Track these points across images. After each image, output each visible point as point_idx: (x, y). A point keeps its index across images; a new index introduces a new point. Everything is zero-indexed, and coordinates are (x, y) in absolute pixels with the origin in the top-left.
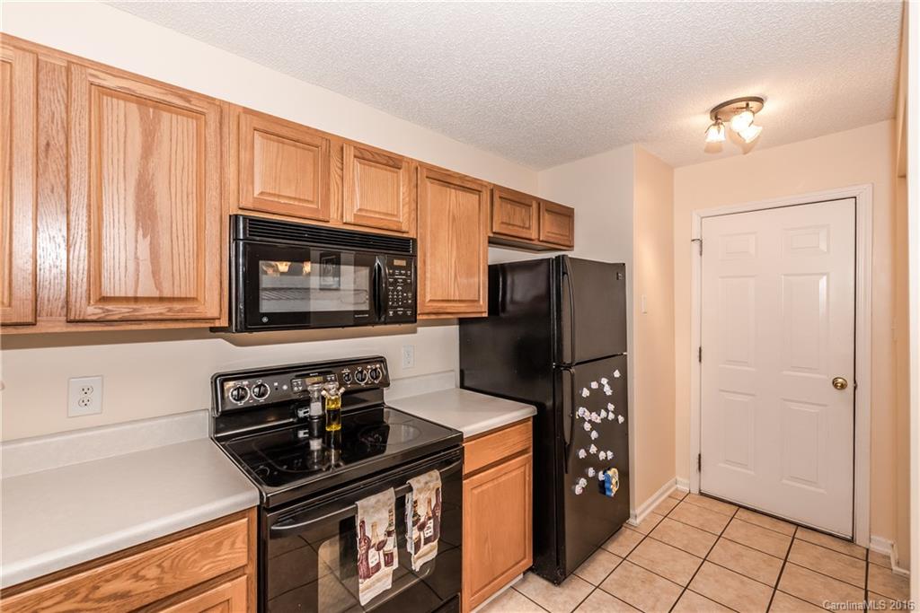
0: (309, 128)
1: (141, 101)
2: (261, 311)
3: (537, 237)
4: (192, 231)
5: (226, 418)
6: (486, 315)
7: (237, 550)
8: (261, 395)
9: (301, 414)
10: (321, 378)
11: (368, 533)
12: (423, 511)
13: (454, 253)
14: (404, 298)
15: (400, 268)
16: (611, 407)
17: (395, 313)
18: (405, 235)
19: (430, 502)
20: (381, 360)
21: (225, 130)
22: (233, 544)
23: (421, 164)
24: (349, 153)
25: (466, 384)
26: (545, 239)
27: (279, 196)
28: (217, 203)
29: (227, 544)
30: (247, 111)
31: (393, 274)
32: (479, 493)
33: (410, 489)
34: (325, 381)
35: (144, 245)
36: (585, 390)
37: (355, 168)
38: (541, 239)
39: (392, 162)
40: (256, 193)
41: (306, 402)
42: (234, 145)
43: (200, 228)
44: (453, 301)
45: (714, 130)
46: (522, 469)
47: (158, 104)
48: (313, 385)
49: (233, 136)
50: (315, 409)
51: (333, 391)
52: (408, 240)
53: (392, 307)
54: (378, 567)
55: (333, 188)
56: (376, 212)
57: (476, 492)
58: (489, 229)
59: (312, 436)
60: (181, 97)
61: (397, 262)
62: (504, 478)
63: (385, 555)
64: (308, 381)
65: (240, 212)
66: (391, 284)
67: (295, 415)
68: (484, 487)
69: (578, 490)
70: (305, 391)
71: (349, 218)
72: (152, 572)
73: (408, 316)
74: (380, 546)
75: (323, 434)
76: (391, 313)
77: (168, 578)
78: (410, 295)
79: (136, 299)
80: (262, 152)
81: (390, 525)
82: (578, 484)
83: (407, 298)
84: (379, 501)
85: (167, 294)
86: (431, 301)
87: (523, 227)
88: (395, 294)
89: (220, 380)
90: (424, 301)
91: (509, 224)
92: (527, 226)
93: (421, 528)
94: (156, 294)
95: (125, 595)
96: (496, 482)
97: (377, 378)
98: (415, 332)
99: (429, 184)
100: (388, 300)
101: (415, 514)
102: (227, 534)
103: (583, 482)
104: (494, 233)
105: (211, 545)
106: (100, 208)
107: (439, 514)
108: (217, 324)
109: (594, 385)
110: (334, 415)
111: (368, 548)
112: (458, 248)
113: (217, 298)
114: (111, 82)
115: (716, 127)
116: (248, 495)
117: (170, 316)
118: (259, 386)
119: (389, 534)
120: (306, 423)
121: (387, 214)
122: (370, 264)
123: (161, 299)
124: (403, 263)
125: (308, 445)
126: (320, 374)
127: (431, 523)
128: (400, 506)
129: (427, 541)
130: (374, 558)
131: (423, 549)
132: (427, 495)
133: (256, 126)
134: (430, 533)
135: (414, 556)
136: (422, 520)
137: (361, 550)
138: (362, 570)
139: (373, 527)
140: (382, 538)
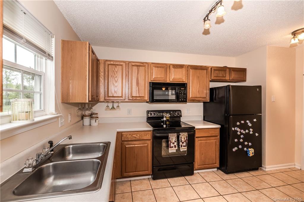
0: (163, 63)
1: (137, 66)
2: (154, 99)
3: (229, 79)
4: (144, 85)
5: (149, 119)
6: (209, 101)
7: (149, 136)
8: (155, 115)
9: (162, 120)
10: (166, 113)
11: (171, 140)
12: (183, 140)
13: (198, 86)
14: (183, 97)
15: (183, 90)
16: (251, 130)
17: (181, 100)
18: (184, 83)
19: (185, 138)
20: (180, 111)
21: (149, 67)
22: (149, 135)
23: (189, 65)
24: (171, 66)
25: (205, 120)
26: (232, 79)
27: (157, 78)
28: (147, 80)
29: (148, 135)
30: (152, 63)
31: (181, 91)
32: (200, 142)
33: (180, 135)
34: (167, 114)
35: (137, 88)
36: (238, 123)
37: (172, 69)
38: (230, 79)
39: (181, 66)
40: (154, 77)
41: (163, 118)
42: (150, 69)
43: (145, 85)
44: (198, 97)
45: (293, 40)
46: (215, 140)
47: (139, 66)
48: (164, 114)
49: (150, 68)
50: (165, 119)
51: (168, 115)
52: (185, 83)
53: (180, 99)
54: (173, 147)
55: (168, 74)
56: (177, 78)
57: (199, 142)
58: (210, 78)
59: (164, 124)
60: (141, 63)
61: (182, 89)
62: (208, 141)
63: (174, 145)
64: (163, 113)
65: (151, 81)
66: (180, 94)
67: (161, 120)
68: (202, 141)
69: (234, 150)
70: (163, 115)
71: (171, 80)
72: (138, 135)
73: (185, 101)
74: (173, 143)
75: (166, 124)
76: (180, 100)
77: (140, 137)
78: (185, 96)
79: (136, 97)
80: (155, 70)
81: (175, 140)
82: (234, 148)
83: (184, 97)
84: (173, 135)
85: (140, 96)
86: (191, 97)
87: (223, 77)
88: (181, 96)
89: (148, 112)
90: (189, 97)
91: (217, 76)
92: (224, 76)
93: (183, 143)
94: (139, 96)
95: (135, 137)
96: (206, 141)
97: (179, 115)
98: (186, 104)
99: (191, 70)
100: (179, 97)
101: (181, 140)
102: (148, 133)
103: (236, 148)
104: (212, 79)
105: (146, 134)
106: (132, 83)
107: (187, 142)
108: (147, 101)
109: (242, 122)
110: (168, 120)
111: (171, 143)
112: (199, 84)
113: (147, 96)
114: (133, 64)
115: (293, 39)
116: (151, 128)
117: (141, 99)
118: (154, 113)
119: (175, 142)
120: (163, 122)
121: (180, 78)
122: (175, 89)
123: (140, 97)
124: (183, 89)
125: (163, 126)
126: (166, 112)
127: (185, 143)
128: (178, 137)
129: (184, 146)
130: (172, 145)
131: (183, 147)
132: (184, 137)
133: (154, 65)
134: (185, 145)
135: (181, 148)
136: (183, 141)
137: (169, 143)
138: (170, 146)
139: (172, 139)
140: (174, 142)
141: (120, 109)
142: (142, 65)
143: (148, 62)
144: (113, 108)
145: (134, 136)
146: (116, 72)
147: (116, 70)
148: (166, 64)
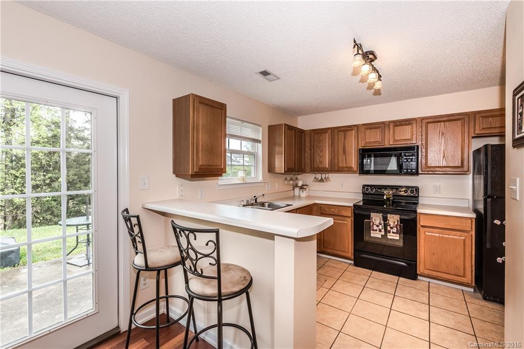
1: (344, 131)
2: (365, 169)
7: (350, 213)
8: (373, 191)
11: (373, 220)
12: (392, 224)
15: (409, 156)
17: (407, 171)
19: (394, 222)
20: (416, 187)
21: (358, 131)
24: (391, 124)
27: (370, 142)
28: (357, 147)
29: (347, 211)
30: (363, 125)
31: (407, 158)
32: (429, 235)
33: (388, 216)
35: (344, 157)
40: (365, 142)
42: (360, 133)
44: (443, 167)
46: (462, 238)
49: (360, 131)
51: (388, 193)
52: (414, 146)
53: (405, 169)
54: (376, 230)
55: (386, 136)
56: (401, 139)
57: (426, 233)
58: (472, 133)
61: (407, 155)
63: (379, 229)
64: (386, 190)
65: (361, 148)
66: (405, 161)
68: (433, 234)
69: (499, 260)
71: (391, 144)
72: (337, 210)
73: (415, 172)
74: (377, 226)
76: (405, 171)
77: (339, 212)
79: (343, 167)
81: (379, 222)
82: (501, 257)
84: (377, 215)
86: (428, 167)
89: (364, 186)
90: (425, 167)
93: (391, 228)
97: (413, 193)
99: (427, 124)
100: (403, 167)
101: (389, 223)
102: (348, 209)
104: (477, 134)
105: (345, 210)
106: (338, 152)
107: (399, 227)
108: (357, 172)
111: (373, 224)
113: (356, 167)
114: (340, 129)
117: (349, 170)
118: (372, 189)
119: (380, 224)
121: (406, 140)
122: (396, 156)
123: (347, 167)
126: (391, 189)
127: (395, 229)
128: (385, 219)
129: (393, 233)
130: (375, 227)
131: (391, 234)
132: (394, 220)
133: (365, 127)
134: (395, 231)
135: (388, 234)
136: (391, 226)
137: (371, 224)
138: (372, 228)
139: (375, 220)
140: (378, 224)
141: (330, 181)
142: (350, 128)
143: (357, 124)
144: (322, 180)
145: (332, 210)
146: (321, 141)
147: (321, 139)
148: (383, 123)
